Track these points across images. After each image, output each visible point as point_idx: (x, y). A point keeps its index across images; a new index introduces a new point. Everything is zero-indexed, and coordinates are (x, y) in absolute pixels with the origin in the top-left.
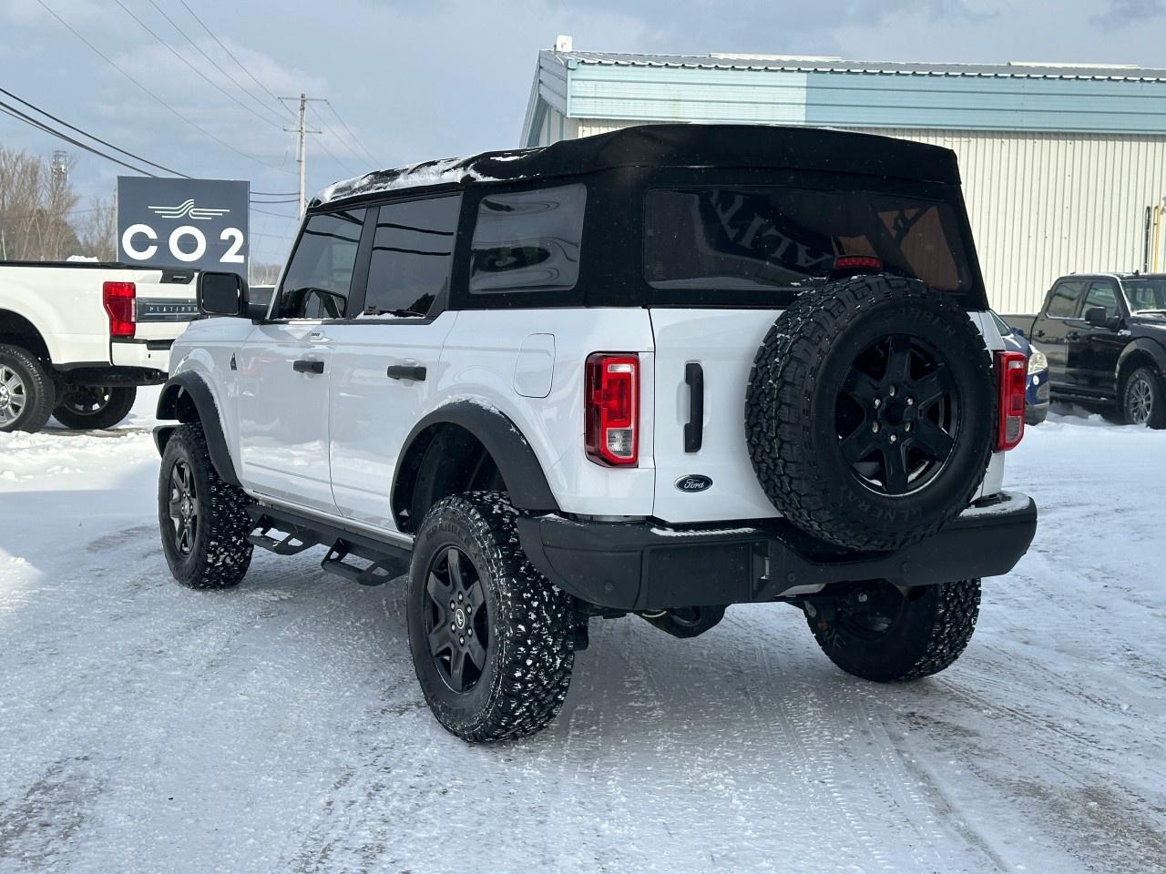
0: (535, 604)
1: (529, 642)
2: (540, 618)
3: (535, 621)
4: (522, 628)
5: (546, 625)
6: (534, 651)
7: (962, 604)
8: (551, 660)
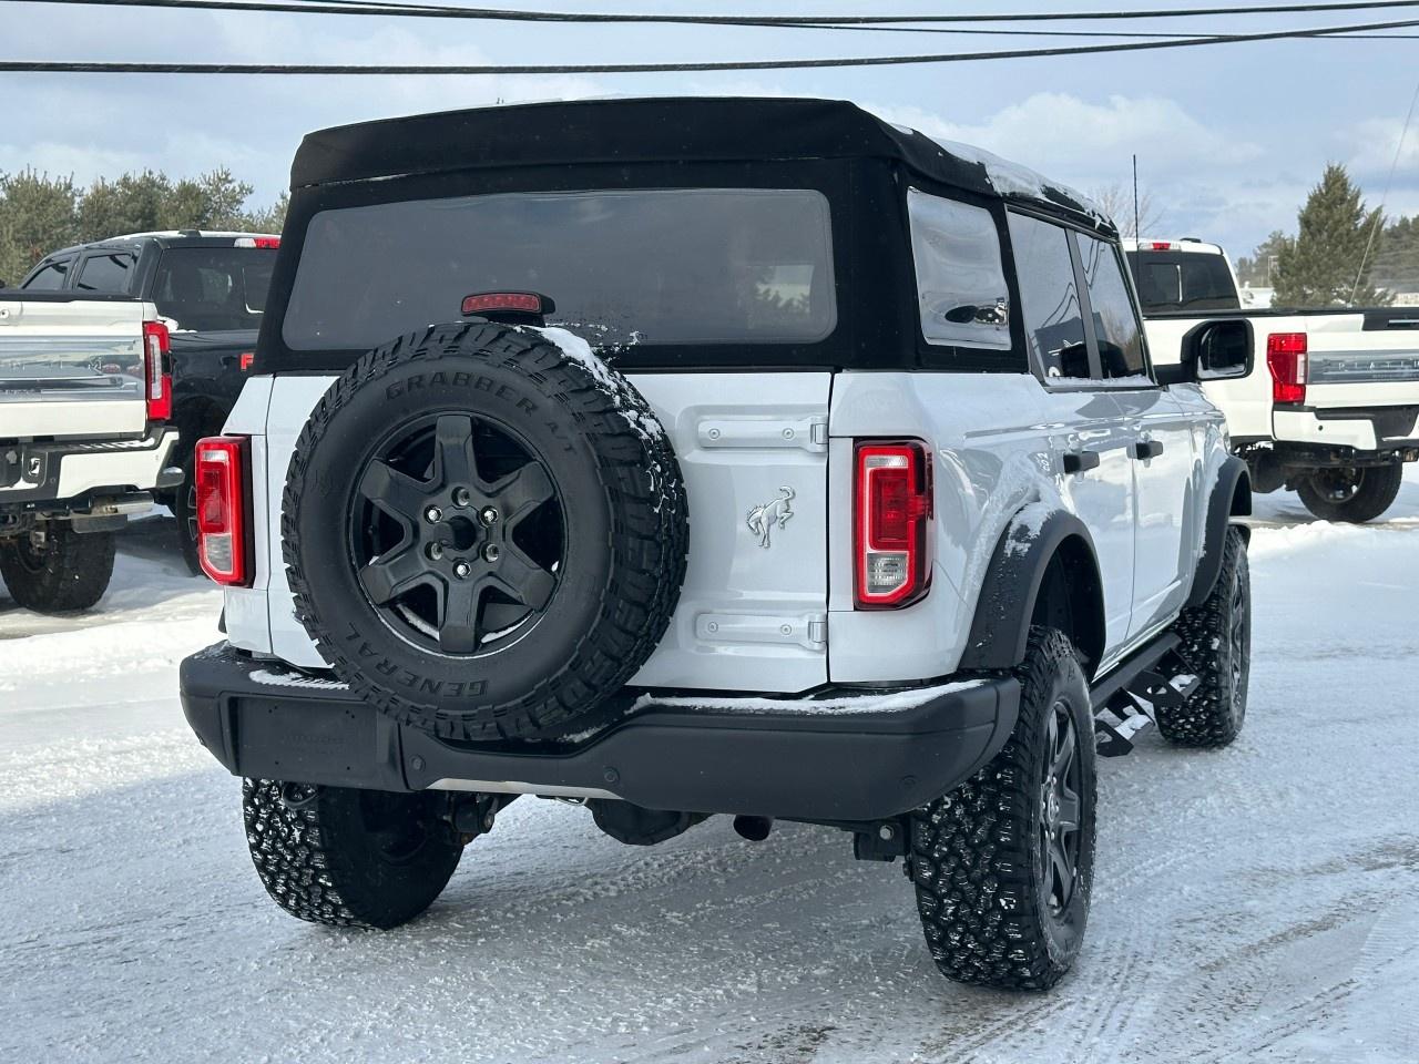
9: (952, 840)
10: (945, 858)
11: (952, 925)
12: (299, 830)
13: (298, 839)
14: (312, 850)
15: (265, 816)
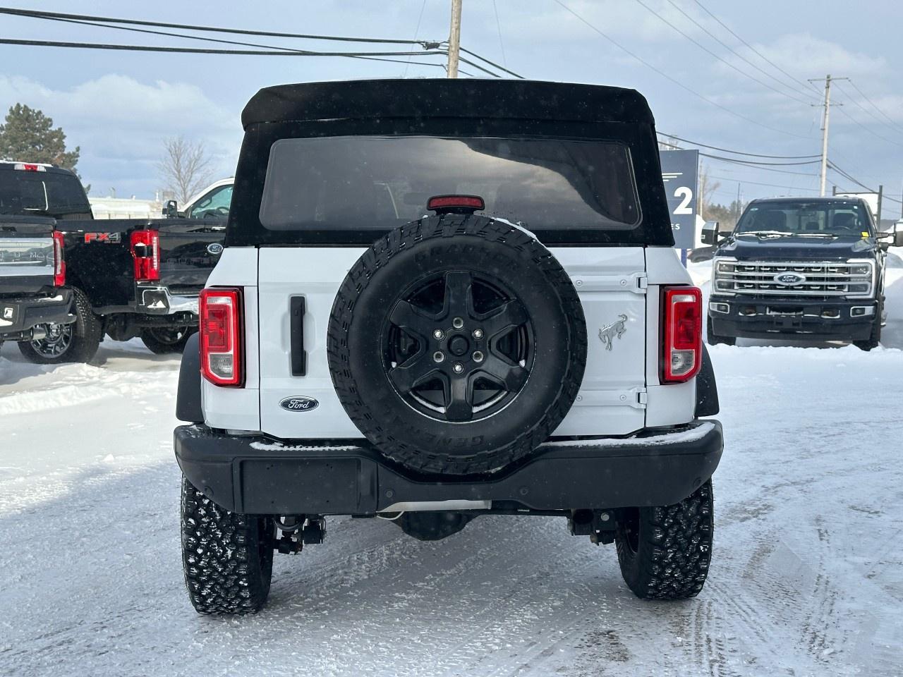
0: (206, 502)
1: (198, 534)
2: (209, 514)
3: (205, 516)
4: (192, 521)
5: (215, 521)
6: (204, 542)
7: (685, 532)
8: (221, 551)
9: (675, 515)
10: (671, 526)
11: (669, 565)
12: (231, 550)
13: (230, 556)
14: (240, 563)
15: (205, 543)
